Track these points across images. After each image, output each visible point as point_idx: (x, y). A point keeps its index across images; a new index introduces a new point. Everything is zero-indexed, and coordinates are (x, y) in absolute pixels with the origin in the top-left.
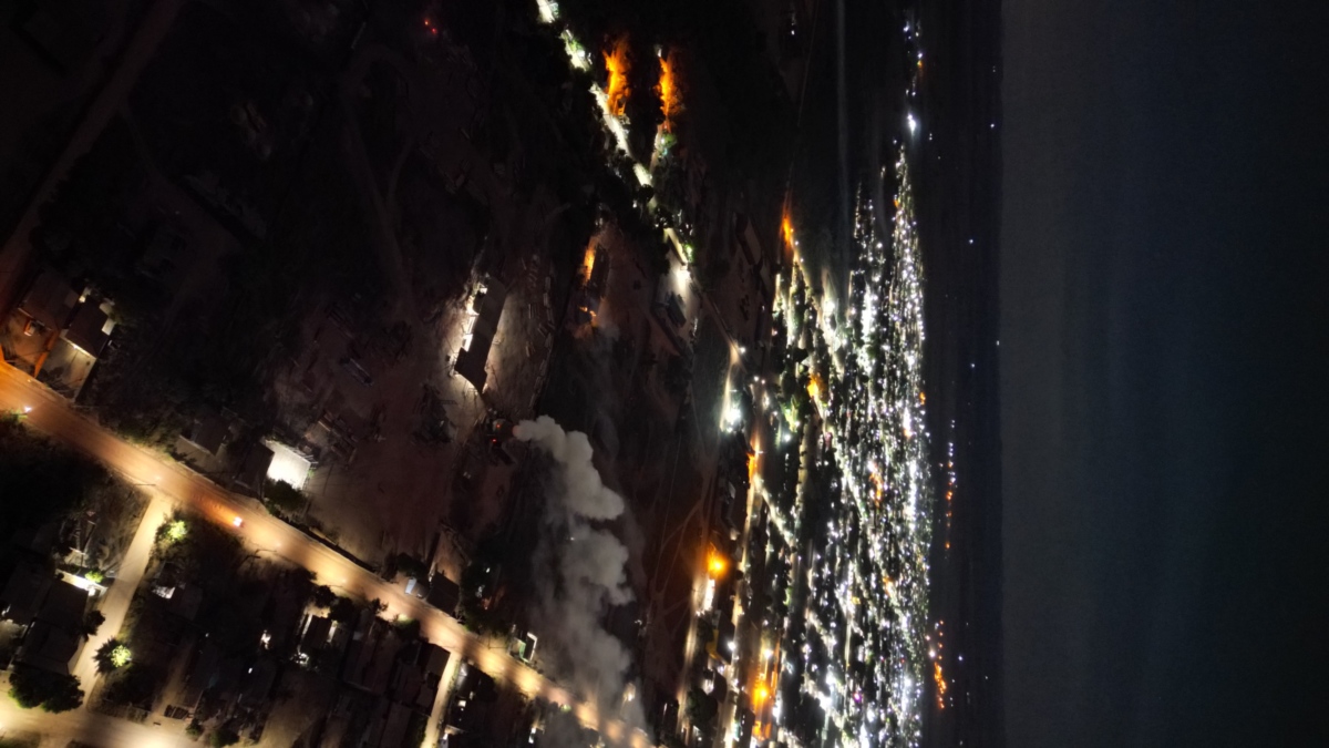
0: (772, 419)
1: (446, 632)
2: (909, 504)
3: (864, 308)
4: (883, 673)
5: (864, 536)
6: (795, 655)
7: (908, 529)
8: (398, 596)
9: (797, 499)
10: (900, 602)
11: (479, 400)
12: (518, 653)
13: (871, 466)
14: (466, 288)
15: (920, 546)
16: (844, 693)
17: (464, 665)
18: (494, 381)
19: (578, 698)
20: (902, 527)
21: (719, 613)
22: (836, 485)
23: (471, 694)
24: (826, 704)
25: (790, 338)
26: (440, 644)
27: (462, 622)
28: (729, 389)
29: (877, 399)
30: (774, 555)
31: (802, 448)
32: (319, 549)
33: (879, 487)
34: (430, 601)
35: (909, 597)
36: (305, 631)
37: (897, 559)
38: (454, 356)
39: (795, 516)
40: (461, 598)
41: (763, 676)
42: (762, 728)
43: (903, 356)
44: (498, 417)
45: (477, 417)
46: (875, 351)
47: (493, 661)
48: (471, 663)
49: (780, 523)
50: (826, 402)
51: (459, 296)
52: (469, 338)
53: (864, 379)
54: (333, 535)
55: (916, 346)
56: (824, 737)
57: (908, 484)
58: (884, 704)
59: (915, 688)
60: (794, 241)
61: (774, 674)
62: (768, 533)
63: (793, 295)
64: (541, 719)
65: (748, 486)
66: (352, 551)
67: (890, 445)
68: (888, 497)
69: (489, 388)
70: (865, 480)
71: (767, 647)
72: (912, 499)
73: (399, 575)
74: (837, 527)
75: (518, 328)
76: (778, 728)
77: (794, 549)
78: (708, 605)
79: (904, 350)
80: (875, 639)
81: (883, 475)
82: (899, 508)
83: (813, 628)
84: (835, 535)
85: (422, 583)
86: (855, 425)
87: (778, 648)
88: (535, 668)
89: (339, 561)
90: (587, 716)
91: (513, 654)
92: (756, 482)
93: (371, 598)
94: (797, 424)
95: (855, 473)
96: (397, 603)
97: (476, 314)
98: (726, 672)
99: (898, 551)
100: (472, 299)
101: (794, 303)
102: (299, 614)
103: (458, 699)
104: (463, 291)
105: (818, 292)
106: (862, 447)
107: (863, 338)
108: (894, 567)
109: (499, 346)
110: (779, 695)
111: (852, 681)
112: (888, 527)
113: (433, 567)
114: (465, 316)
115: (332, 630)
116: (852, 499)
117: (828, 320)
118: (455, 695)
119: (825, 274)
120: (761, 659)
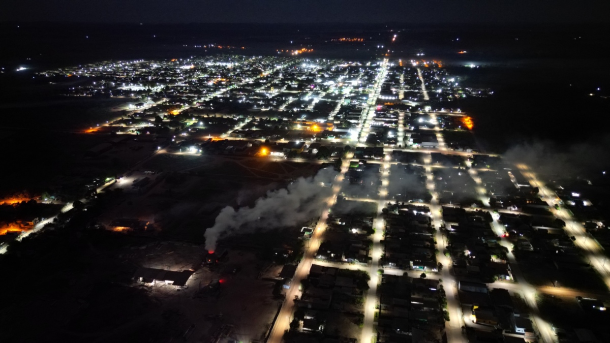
0: (193, 131)
1: (304, 268)
2: (226, 66)
3: (130, 89)
4: (301, 76)
5: (243, 86)
6: (298, 115)
7: (238, 66)
8: (291, 292)
9: (230, 117)
10: (270, 69)
11: (198, 272)
12: (310, 235)
13: (211, 83)
14: (141, 288)
15: (245, 60)
16: (311, 92)
17: (317, 257)
18: (188, 266)
19: (325, 206)
20: (237, 69)
21: (284, 149)
22: (221, 100)
23: (328, 252)
24: (316, 100)
25: (150, 125)
26: (309, 269)
27: (299, 261)
28: (180, 153)
29: (177, 82)
30: (257, 126)
31: (206, 116)
32: (274, 332)
33: (219, 79)
34: (292, 277)
35: (268, 65)
36: (310, 330)
37: (252, 71)
38: (177, 287)
39: (238, 118)
40: (290, 264)
41: (308, 128)
42: (329, 127)
43: (154, 70)
44: (205, 261)
45: (206, 271)
46: (153, 83)
47: (314, 245)
48: (316, 254)
49: (242, 125)
50: (182, 106)
51: (146, 290)
52: (167, 282)
53: (167, 88)
54: (267, 326)
55: (148, 64)
56: (330, 100)
57: (217, 66)
58: (314, 75)
59: (306, 62)
60: (97, 126)
61: (307, 123)
62: (247, 130)
63: (127, 125)
64: (335, 221)
65: (227, 140)
66: (273, 316)
67: (199, 75)
68: (224, 75)
69: (192, 268)
70: (217, 86)
71: (297, 127)
72: (224, 64)
73: (282, 293)
74: (241, 98)
75: (160, 259)
76: (328, 120)
77: (253, 117)
78: (282, 154)
79: (151, 69)
80: (288, 80)
81: (214, 78)
82: (228, 70)
83: (286, 107)
84: (245, 98)
85: (285, 282)
86: (191, 92)
87: (296, 122)
88: (315, 226)
89: (278, 321)
90: (332, 201)
91: (310, 237)
92: (224, 137)
93: (293, 303)
94: (194, 119)
95: (215, 91)
96: (294, 291)
97: (154, 281)
98: (308, 144)
99: (248, 70)
100: (146, 284)
101: (131, 124)
102: (303, 334)
103: (331, 257)
104: (143, 289)
105: (125, 113)
106: (202, 88)
107: (146, 90)
108: (256, 72)
109: (169, 267)
110: (315, 120)
111: (306, 89)
112: (238, 75)
113: (277, 279)
114: (155, 286)
115: (308, 318)
116: (227, 92)
117: (139, 107)
118: (329, 259)
119: (113, 110)
120: (302, 129)
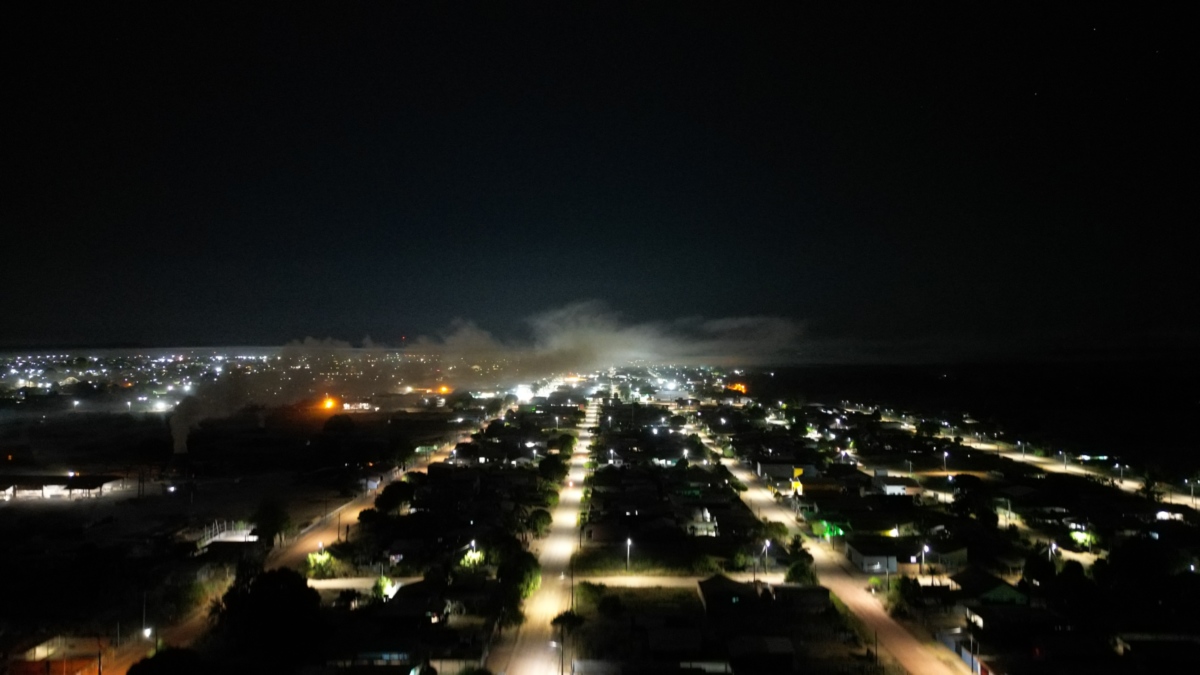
41: (428, 391)
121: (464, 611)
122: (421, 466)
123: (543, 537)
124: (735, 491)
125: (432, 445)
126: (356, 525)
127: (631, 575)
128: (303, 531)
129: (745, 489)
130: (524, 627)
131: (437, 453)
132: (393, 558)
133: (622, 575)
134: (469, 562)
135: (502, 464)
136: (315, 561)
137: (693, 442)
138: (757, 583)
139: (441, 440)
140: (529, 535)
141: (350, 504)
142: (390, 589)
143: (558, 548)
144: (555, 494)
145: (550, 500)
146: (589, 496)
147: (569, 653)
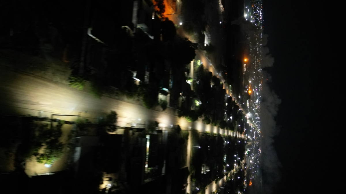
121: (183, 101)
122: (225, 87)
123: (203, 122)
124: (216, 180)
125: (232, 90)
126: (208, 71)
127: (191, 147)
128: (207, 57)
129: (216, 183)
130: (177, 117)
131: (229, 91)
132: (198, 82)
133: (191, 144)
134: (196, 102)
135: (225, 110)
136: (198, 62)
137: (232, 167)
138: (187, 184)
139: (233, 92)
140: (203, 118)
141: (214, 69)
142: (189, 82)
143: (199, 127)
144: (215, 125)
145: (214, 124)
146: (215, 135)
147: (170, 130)
